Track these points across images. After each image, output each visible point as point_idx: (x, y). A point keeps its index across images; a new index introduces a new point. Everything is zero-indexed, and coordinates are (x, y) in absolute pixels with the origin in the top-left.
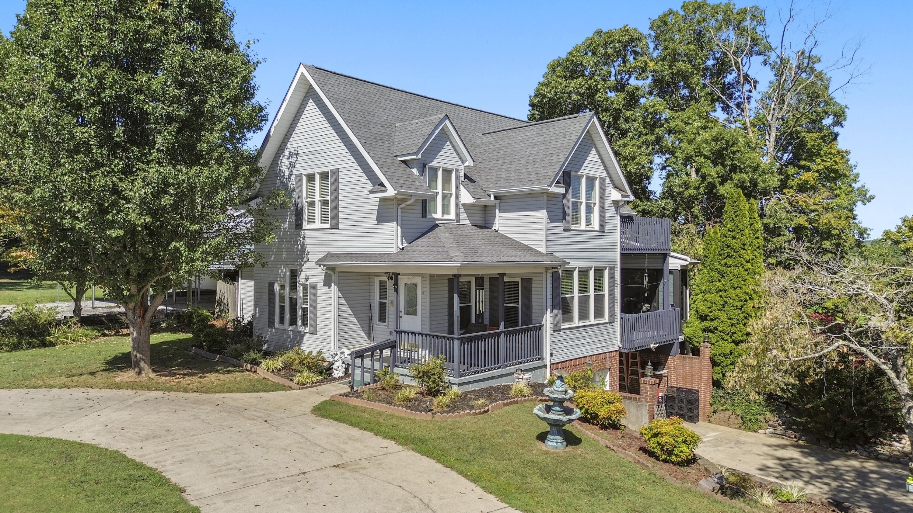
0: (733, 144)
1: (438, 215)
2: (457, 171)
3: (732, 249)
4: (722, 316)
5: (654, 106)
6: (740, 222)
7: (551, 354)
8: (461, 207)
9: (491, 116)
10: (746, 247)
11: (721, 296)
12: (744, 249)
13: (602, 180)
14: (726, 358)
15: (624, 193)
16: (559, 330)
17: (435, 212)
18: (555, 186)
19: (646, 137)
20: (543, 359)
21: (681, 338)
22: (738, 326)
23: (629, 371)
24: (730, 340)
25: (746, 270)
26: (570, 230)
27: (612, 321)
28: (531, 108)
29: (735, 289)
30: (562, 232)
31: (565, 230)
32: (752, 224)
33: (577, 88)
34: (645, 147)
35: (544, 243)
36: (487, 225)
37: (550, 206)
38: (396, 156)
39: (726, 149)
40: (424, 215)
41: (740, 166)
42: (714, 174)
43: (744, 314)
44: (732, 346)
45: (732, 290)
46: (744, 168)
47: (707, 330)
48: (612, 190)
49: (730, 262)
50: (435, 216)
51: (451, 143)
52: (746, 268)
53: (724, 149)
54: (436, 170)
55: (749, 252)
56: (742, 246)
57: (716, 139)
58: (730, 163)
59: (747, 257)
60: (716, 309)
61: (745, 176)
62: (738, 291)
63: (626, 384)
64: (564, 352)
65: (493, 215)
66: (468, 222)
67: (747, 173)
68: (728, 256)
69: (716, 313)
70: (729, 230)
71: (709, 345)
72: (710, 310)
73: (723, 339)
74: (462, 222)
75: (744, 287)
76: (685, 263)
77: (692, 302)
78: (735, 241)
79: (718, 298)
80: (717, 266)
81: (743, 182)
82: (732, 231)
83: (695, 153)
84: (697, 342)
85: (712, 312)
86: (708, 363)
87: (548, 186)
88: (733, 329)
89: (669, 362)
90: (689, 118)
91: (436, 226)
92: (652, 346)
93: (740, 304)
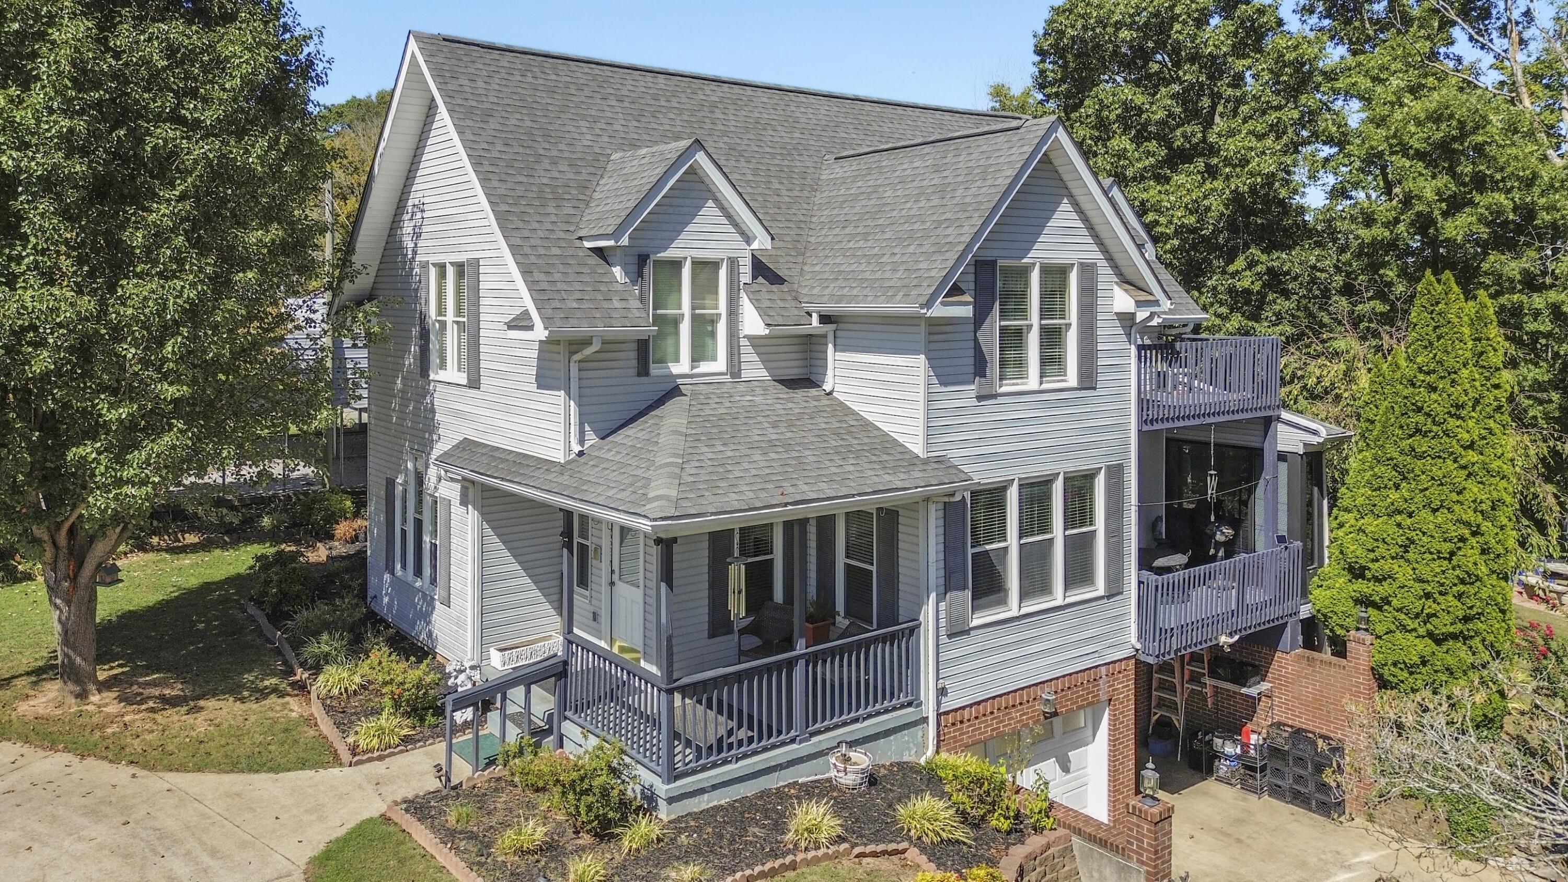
0: (1477, 128)
1: (681, 367)
2: (733, 264)
3: (1429, 415)
4: (1403, 572)
5: (1296, 48)
6: (1448, 353)
7: (942, 692)
8: (744, 342)
9: (877, 108)
10: (1464, 413)
11: (1399, 525)
12: (1459, 417)
13: (1088, 270)
14: (1411, 673)
15: (1143, 297)
16: (967, 632)
17: (677, 360)
18: (943, 303)
19: (1278, 114)
20: (920, 704)
21: (1305, 611)
22: (1440, 599)
23: (1186, 672)
24: (1422, 631)
25: (1464, 467)
26: (995, 396)
27: (1115, 590)
28: (1038, 58)
29: (1435, 511)
30: (974, 402)
31: (980, 398)
32: (1482, 353)
33: (1131, 16)
34: (1272, 136)
35: (921, 431)
36: (809, 380)
37: (933, 346)
38: (580, 238)
39: (1461, 138)
40: (643, 370)
41: (1492, 177)
42: (1429, 194)
43: (1457, 572)
44: (1425, 646)
45: (1425, 514)
46: (1503, 180)
47: (1364, 601)
48: (1116, 288)
49: (1424, 446)
50: (676, 369)
51: (716, 200)
52: (1463, 462)
53: (1454, 139)
54: (677, 265)
55: (1471, 423)
56: (1453, 410)
57: (1436, 118)
58: (1469, 169)
59: (1466, 436)
60: (1386, 554)
61: (1501, 198)
62: (1440, 517)
63: (1178, 700)
64: (980, 680)
65: (821, 355)
66: (763, 374)
67: (1509, 191)
68: (1418, 431)
69: (1386, 566)
70: (1420, 370)
71: (1369, 638)
72: (1371, 556)
73: (1403, 628)
74: (746, 375)
75: (1456, 508)
76: (1315, 440)
77: (1335, 524)
78: (1434, 396)
79: (1392, 530)
80: (1392, 452)
81: (1499, 213)
82: (1428, 373)
83: (1391, 146)
84: (1341, 626)
85: (1377, 560)
86: (1365, 680)
87: (922, 306)
88: (1430, 607)
89: (1275, 665)
90: (1383, 68)
91: (675, 392)
92: (1223, 639)
93: (1446, 547)
